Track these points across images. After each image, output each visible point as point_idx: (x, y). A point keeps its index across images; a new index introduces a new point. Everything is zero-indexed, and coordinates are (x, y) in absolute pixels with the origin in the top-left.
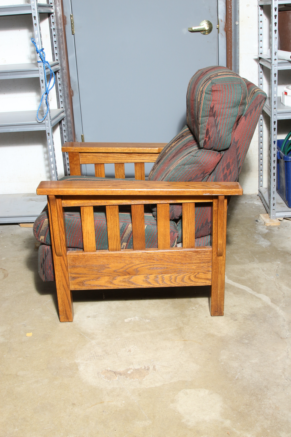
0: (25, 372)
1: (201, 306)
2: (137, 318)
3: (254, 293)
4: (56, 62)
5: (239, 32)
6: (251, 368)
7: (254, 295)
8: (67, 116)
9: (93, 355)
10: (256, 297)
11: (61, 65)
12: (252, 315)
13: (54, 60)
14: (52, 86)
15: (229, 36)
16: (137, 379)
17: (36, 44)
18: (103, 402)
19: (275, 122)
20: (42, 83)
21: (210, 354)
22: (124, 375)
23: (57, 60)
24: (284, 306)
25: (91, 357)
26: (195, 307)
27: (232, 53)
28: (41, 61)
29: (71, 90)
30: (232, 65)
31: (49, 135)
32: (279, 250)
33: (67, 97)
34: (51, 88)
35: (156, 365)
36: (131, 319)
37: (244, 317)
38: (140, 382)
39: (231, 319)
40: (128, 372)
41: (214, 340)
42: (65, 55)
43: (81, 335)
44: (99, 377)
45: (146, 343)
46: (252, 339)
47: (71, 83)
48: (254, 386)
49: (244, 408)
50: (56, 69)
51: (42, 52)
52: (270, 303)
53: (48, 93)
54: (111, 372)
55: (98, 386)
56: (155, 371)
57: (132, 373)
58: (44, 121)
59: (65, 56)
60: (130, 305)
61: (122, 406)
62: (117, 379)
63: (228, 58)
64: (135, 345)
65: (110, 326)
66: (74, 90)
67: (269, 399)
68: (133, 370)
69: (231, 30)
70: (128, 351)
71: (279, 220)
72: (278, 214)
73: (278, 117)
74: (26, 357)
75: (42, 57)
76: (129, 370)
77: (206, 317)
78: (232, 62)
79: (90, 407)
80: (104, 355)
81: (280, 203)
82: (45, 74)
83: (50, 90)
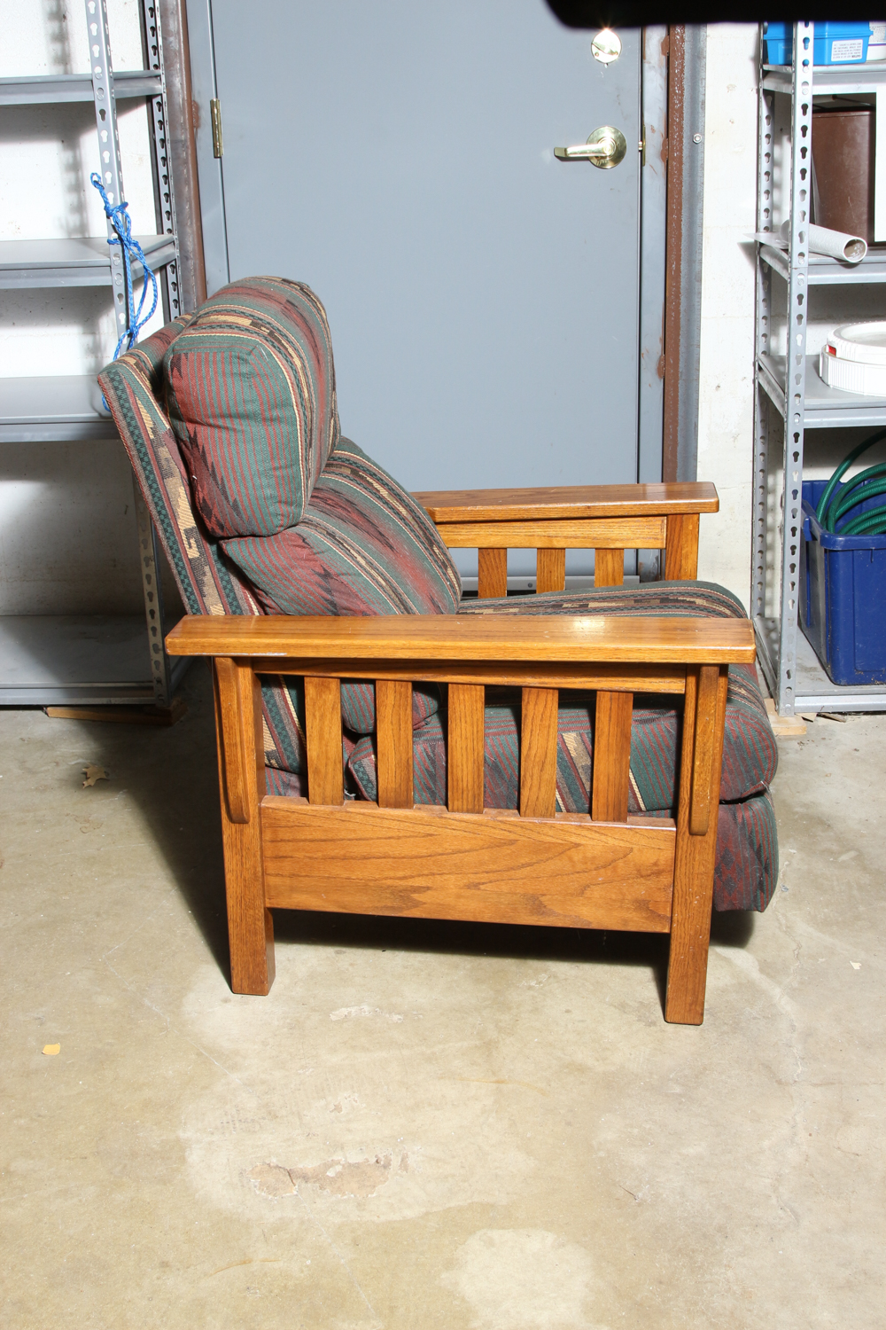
0: (32, 1162)
1: (555, 977)
2: (366, 1008)
4: (166, 236)
5: (703, 164)
6: (683, 1172)
9: (230, 1117)
11: (182, 247)
13: (161, 231)
14: (147, 314)
15: (675, 174)
16: (352, 1196)
17: (105, 191)
18: (250, 1262)
19: (796, 436)
20: (121, 302)
21: (569, 1124)
22: (315, 1182)
23: (169, 231)
24: (795, 985)
25: (225, 1124)
26: (537, 980)
28: (118, 240)
30: (680, 261)
32: (797, 813)
34: (146, 320)
35: (409, 1153)
36: (350, 1013)
38: (359, 1205)
39: (639, 1020)
40: (328, 1174)
41: (582, 1083)
42: (194, 216)
43: (199, 1054)
44: (243, 1186)
45: (386, 1087)
46: (695, 1083)
48: (687, 1225)
49: (651, 1291)
50: (168, 256)
51: (123, 213)
52: (756, 975)
53: (137, 333)
54: (277, 1171)
55: (240, 1210)
56: (406, 1170)
57: (340, 1175)
59: (194, 221)
60: (350, 968)
61: (302, 1275)
62: (295, 1193)
63: (668, 237)
64: (354, 1092)
65: (285, 1030)
67: (726, 1266)
68: (343, 1165)
69: (680, 157)
70: (333, 1107)
71: (804, 719)
72: (800, 702)
73: (805, 420)
74: (39, 1116)
75: (122, 230)
76: (331, 1166)
77: (568, 1011)
79: (211, 1275)
80: (264, 1118)
81: (811, 668)
82: (128, 276)
83: (143, 324)
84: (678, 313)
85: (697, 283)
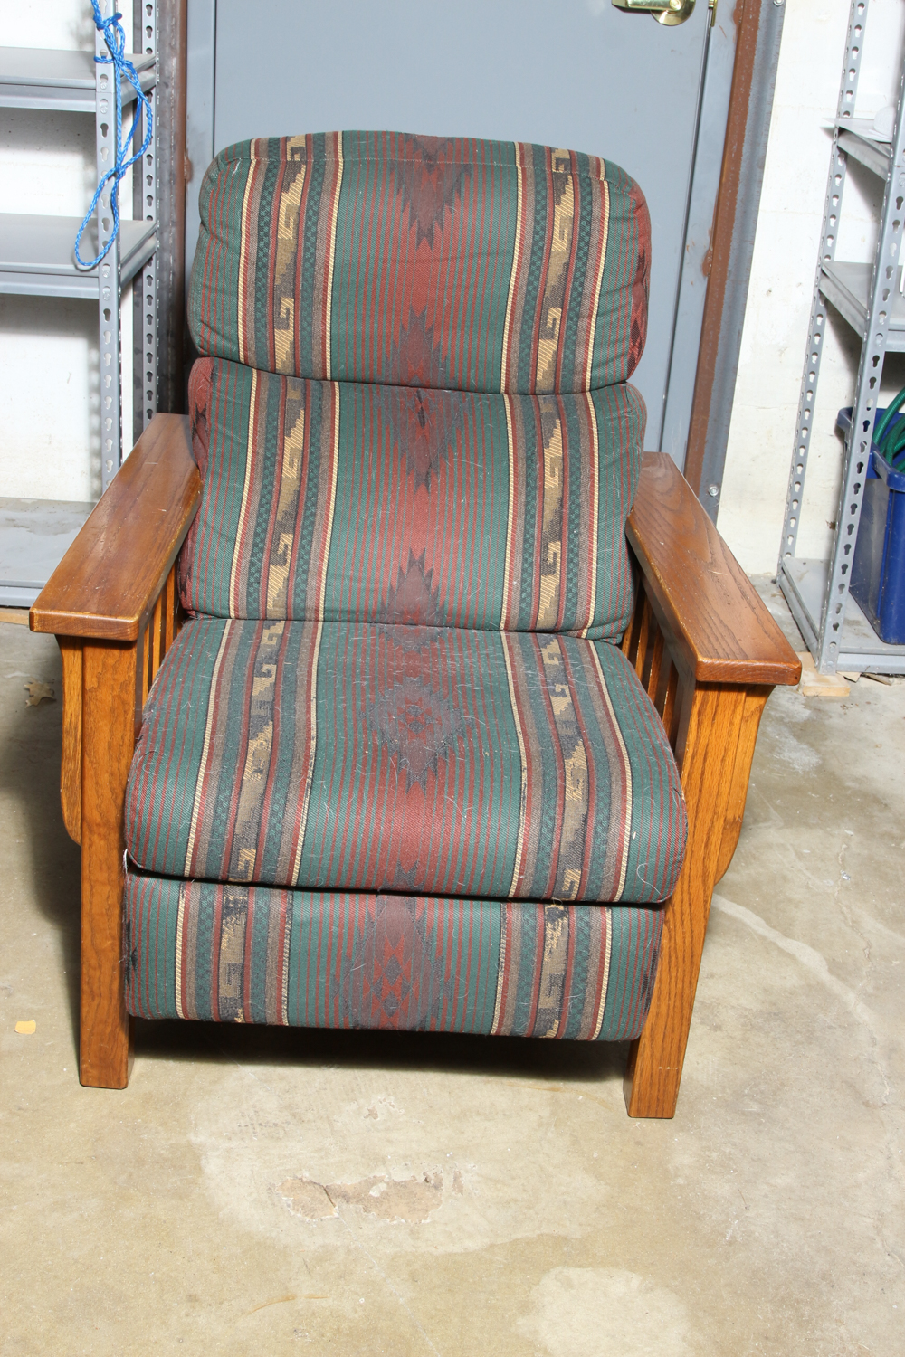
0: (17, 1165)
3: (772, 935)
4: (145, 57)
5: (780, 32)
6: (774, 1206)
7: (774, 944)
8: (162, 249)
9: (247, 1119)
10: (781, 951)
11: (162, 72)
12: (770, 1013)
13: (139, 51)
15: (748, 40)
16: (403, 1221)
18: (294, 1299)
19: (876, 359)
20: (105, 134)
21: (638, 1143)
22: (357, 1203)
23: (149, 50)
24: (871, 990)
25: (243, 1128)
27: (748, 100)
29: (187, 158)
30: (743, 141)
31: (108, 318)
32: (849, 788)
33: (170, 182)
35: (462, 1172)
37: (742, 1020)
38: (412, 1232)
39: (702, 1023)
40: (371, 1193)
44: (274, 1204)
45: (425, 1090)
46: (774, 1100)
47: (188, 136)
48: (786, 1271)
49: (757, 1348)
50: (147, 81)
51: (115, 26)
52: (825, 976)
53: (122, 173)
54: (312, 1187)
55: (274, 1234)
56: (461, 1192)
57: (385, 1195)
58: (97, 269)
59: (178, 42)
61: (356, 1316)
62: (336, 1215)
63: (731, 113)
64: (389, 1095)
66: (195, 162)
67: (836, 1320)
68: (388, 1184)
69: (756, 20)
70: (368, 1113)
71: (846, 678)
72: (844, 660)
73: (889, 342)
74: (20, 1109)
75: (113, 46)
76: (373, 1185)
78: (744, 129)
79: (250, 1313)
80: (289, 1123)
81: (853, 621)
82: (119, 105)
84: (733, 202)
85: (759, 170)
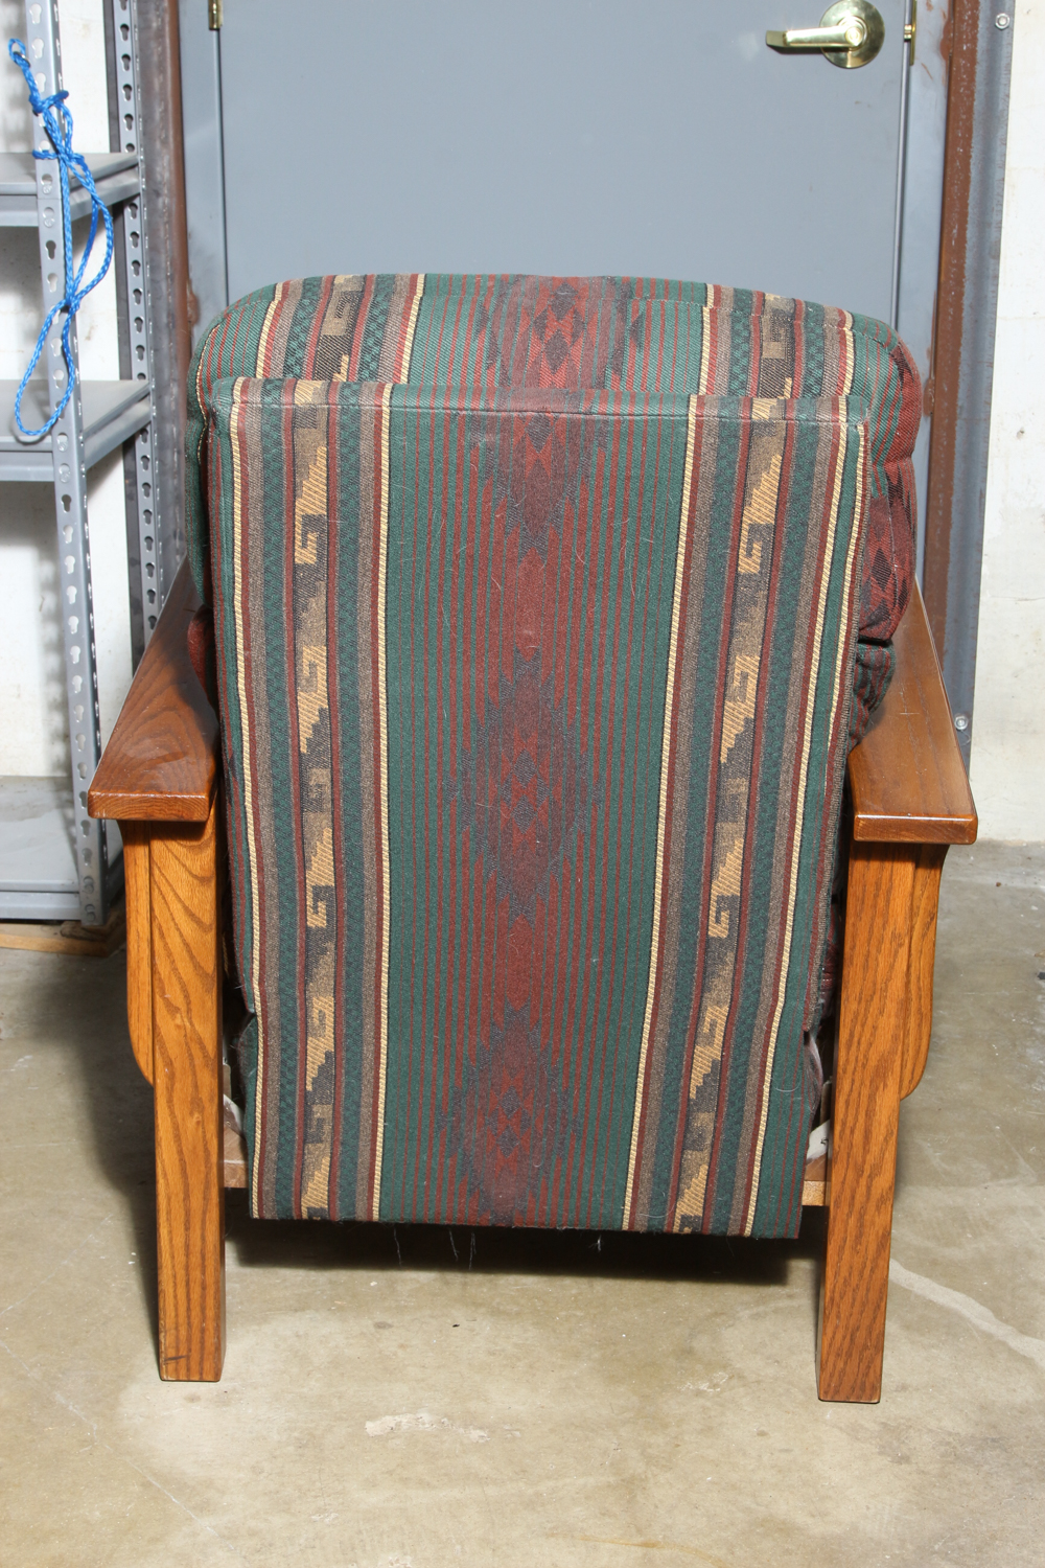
1: (741, 1377)
2: (426, 1417)
3: (1001, 1331)
4: (125, 155)
5: (1009, 65)
7: (1004, 1344)
8: (161, 418)
10: (1012, 1353)
11: (149, 175)
12: (986, 1439)
13: (116, 146)
14: (94, 276)
15: (963, 80)
17: (32, 70)
20: (52, 255)
23: (130, 146)
26: (710, 1381)
27: (969, 164)
28: (52, 152)
29: (191, 293)
30: (966, 222)
31: (67, 508)
33: (168, 323)
34: (93, 286)
36: (399, 1424)
37: (943, 1449)
39: (880, 1453)
41: (787, 1552)
42: (171, 125)
43: (146, 1485)
45: (458, 1547)
46: (977, 1559)
47: (192, 262)
50: (125, 189)
51: (59, 107)
53: (77, 305)
58: (48, 439)
59: (171, 133)
60: (400, 1353)
63: (948, 184)
64: (405, 1554)
65: (291, 1449)
66: (202, 295)
69: (973, 52)
75: (57, 135)
77: (762, 1434)
78: (967, 205)
82: (67, 214)
83: (87, 292)
84: (959, 308)
85: (992, 261)
